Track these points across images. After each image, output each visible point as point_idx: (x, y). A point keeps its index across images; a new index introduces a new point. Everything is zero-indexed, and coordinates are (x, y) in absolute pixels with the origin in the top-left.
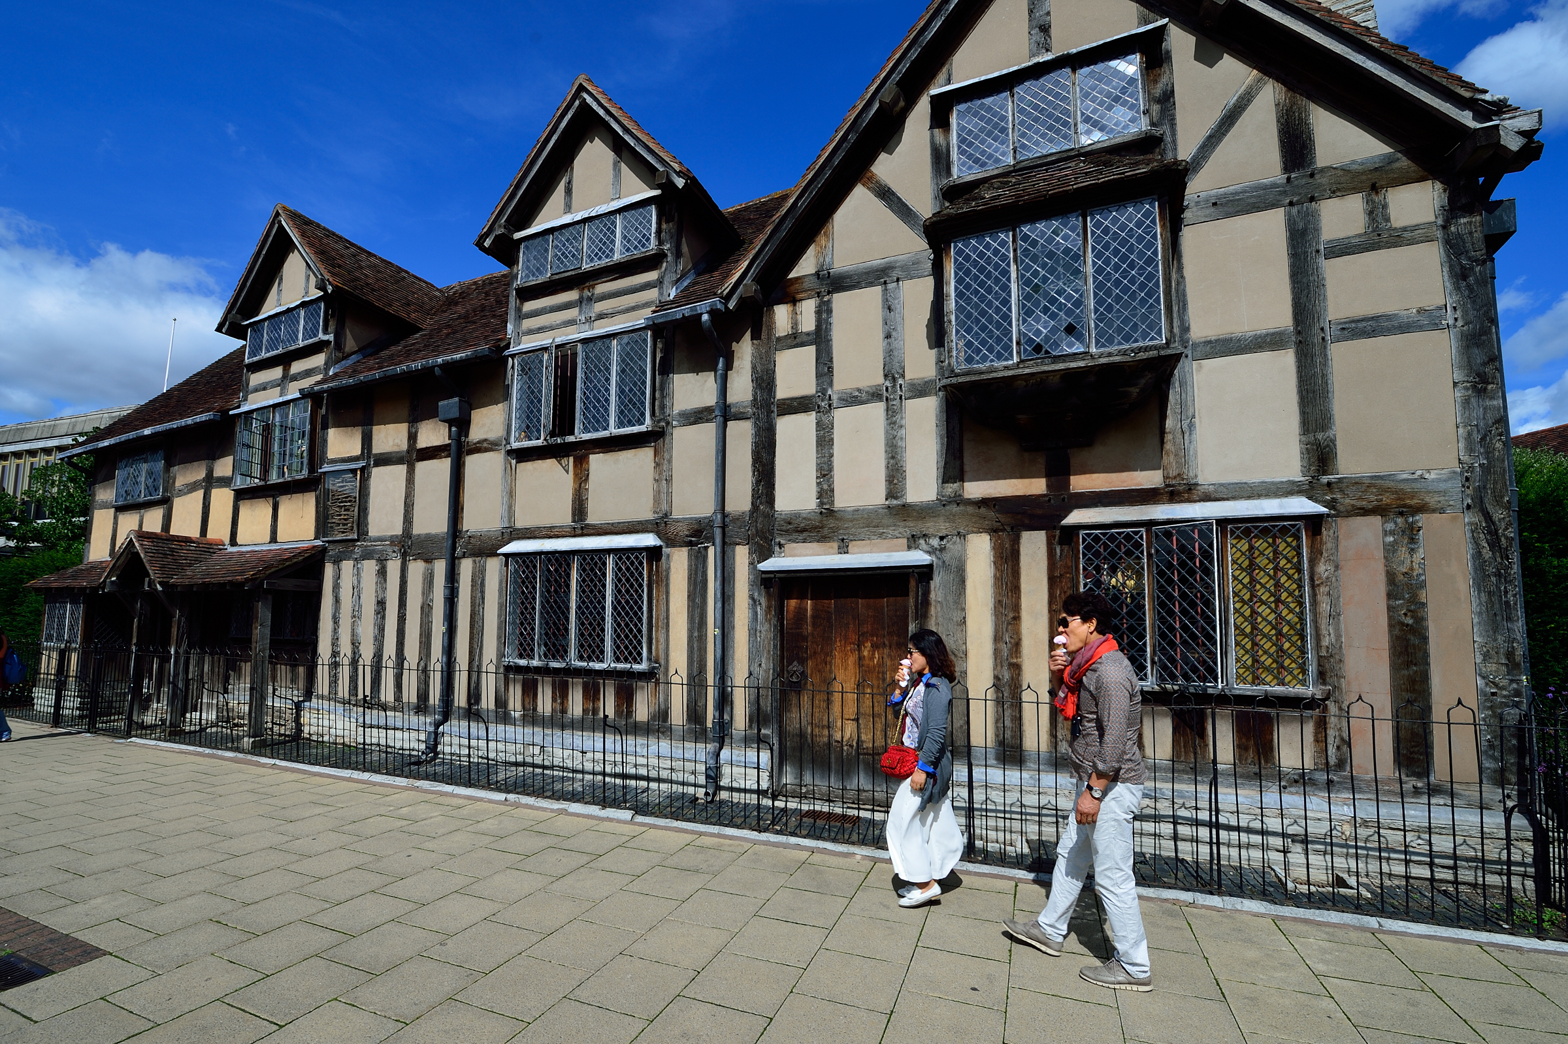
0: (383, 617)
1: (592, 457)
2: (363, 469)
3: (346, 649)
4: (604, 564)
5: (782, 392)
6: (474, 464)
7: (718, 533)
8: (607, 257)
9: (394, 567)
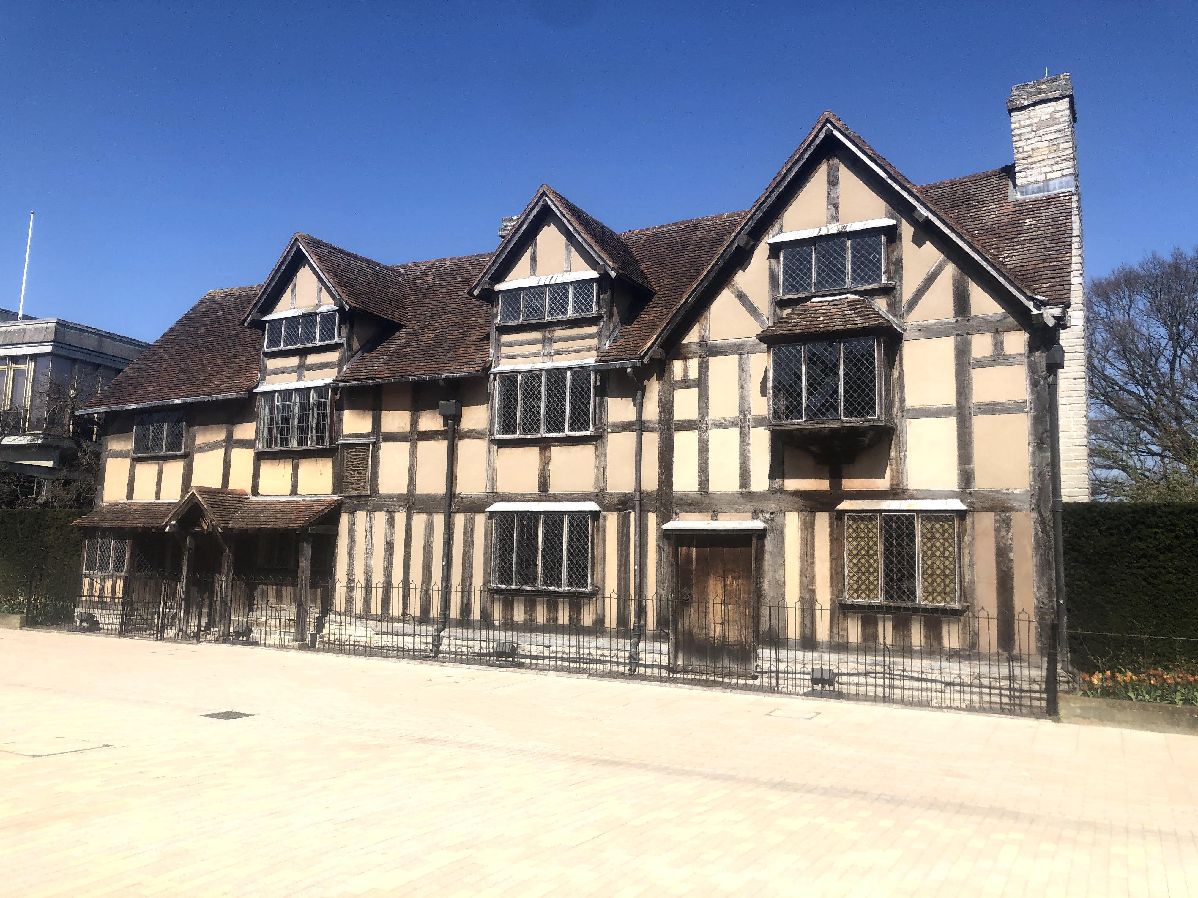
0: (392, 554)
1: (552, 448)
2: (374, 444)
3: (359, 577)
4: (562, 521)
5: (678, 416)
6: (464, 447)
7: (637, 504)
8: (563, 313)
9: (400, 517)
